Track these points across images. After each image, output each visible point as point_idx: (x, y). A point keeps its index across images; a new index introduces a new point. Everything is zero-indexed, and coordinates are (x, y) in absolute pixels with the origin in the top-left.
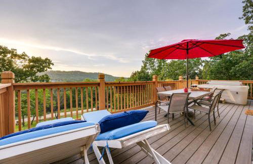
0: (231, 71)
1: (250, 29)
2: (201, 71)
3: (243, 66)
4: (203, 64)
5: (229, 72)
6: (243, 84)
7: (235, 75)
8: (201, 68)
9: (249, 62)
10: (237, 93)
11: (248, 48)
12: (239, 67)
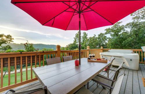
0: (123, 43)
1: (133, 19)
2: (106, 44)
3: (129, 40)
4: (108, 40)
5: (121, 44)
6: (133, 52)
7: (125, 45)
8: (107, 42)
9: (133, 38)
10: (131, 60)
11: (132, 31)
12: (127, 41)
